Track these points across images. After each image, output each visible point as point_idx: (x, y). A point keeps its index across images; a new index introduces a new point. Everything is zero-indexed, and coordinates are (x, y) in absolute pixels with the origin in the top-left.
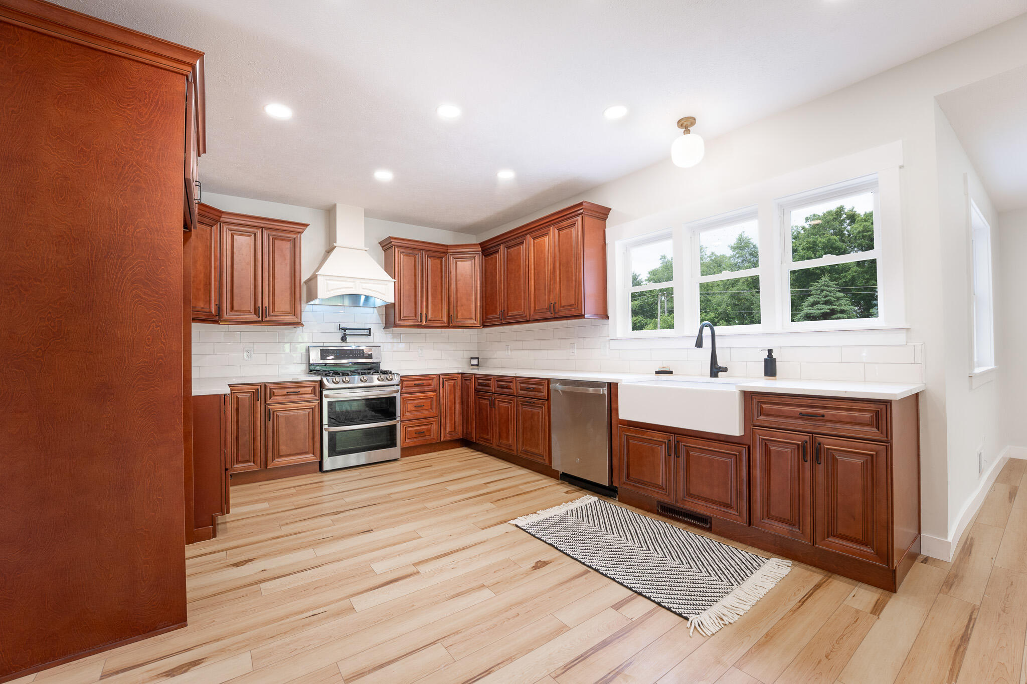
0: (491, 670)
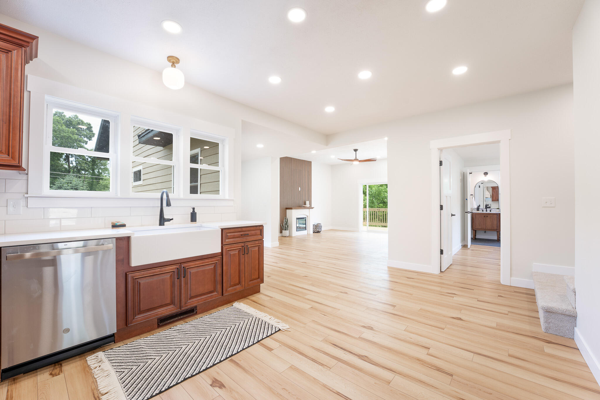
0: (336, 392)
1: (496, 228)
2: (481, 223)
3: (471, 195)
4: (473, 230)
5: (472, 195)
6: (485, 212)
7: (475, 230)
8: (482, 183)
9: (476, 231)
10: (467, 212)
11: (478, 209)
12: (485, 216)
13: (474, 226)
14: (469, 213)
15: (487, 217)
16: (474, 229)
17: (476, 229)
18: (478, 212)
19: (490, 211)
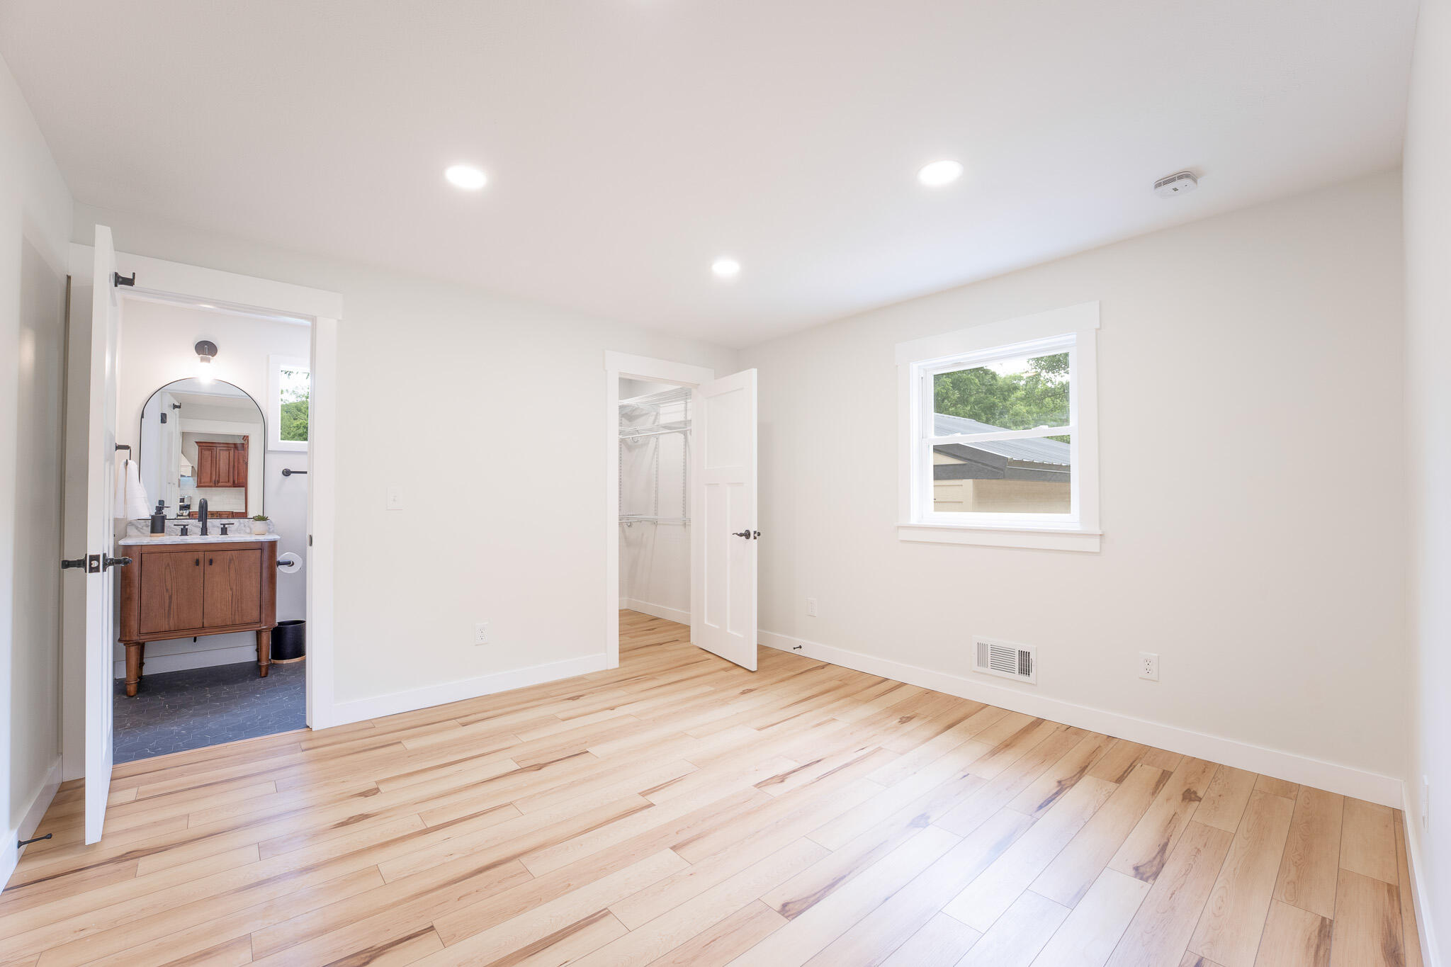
1: (255, 614)
2: (174, 598)
3: (118, 447)
4: (128, 644)
5: (127, 447)
6: (195, 538)
7: (138, 644)
8: (175, 407)
9: (141, 647)
10: (80, 564)
11: (157, 523)
12: (197, 563)
13: (134, 624)
14: (97, 569)
15: (211, 562)
16: (135, 638)
17: (142, 639)
18: (158, 539)
19: (224, 531)
